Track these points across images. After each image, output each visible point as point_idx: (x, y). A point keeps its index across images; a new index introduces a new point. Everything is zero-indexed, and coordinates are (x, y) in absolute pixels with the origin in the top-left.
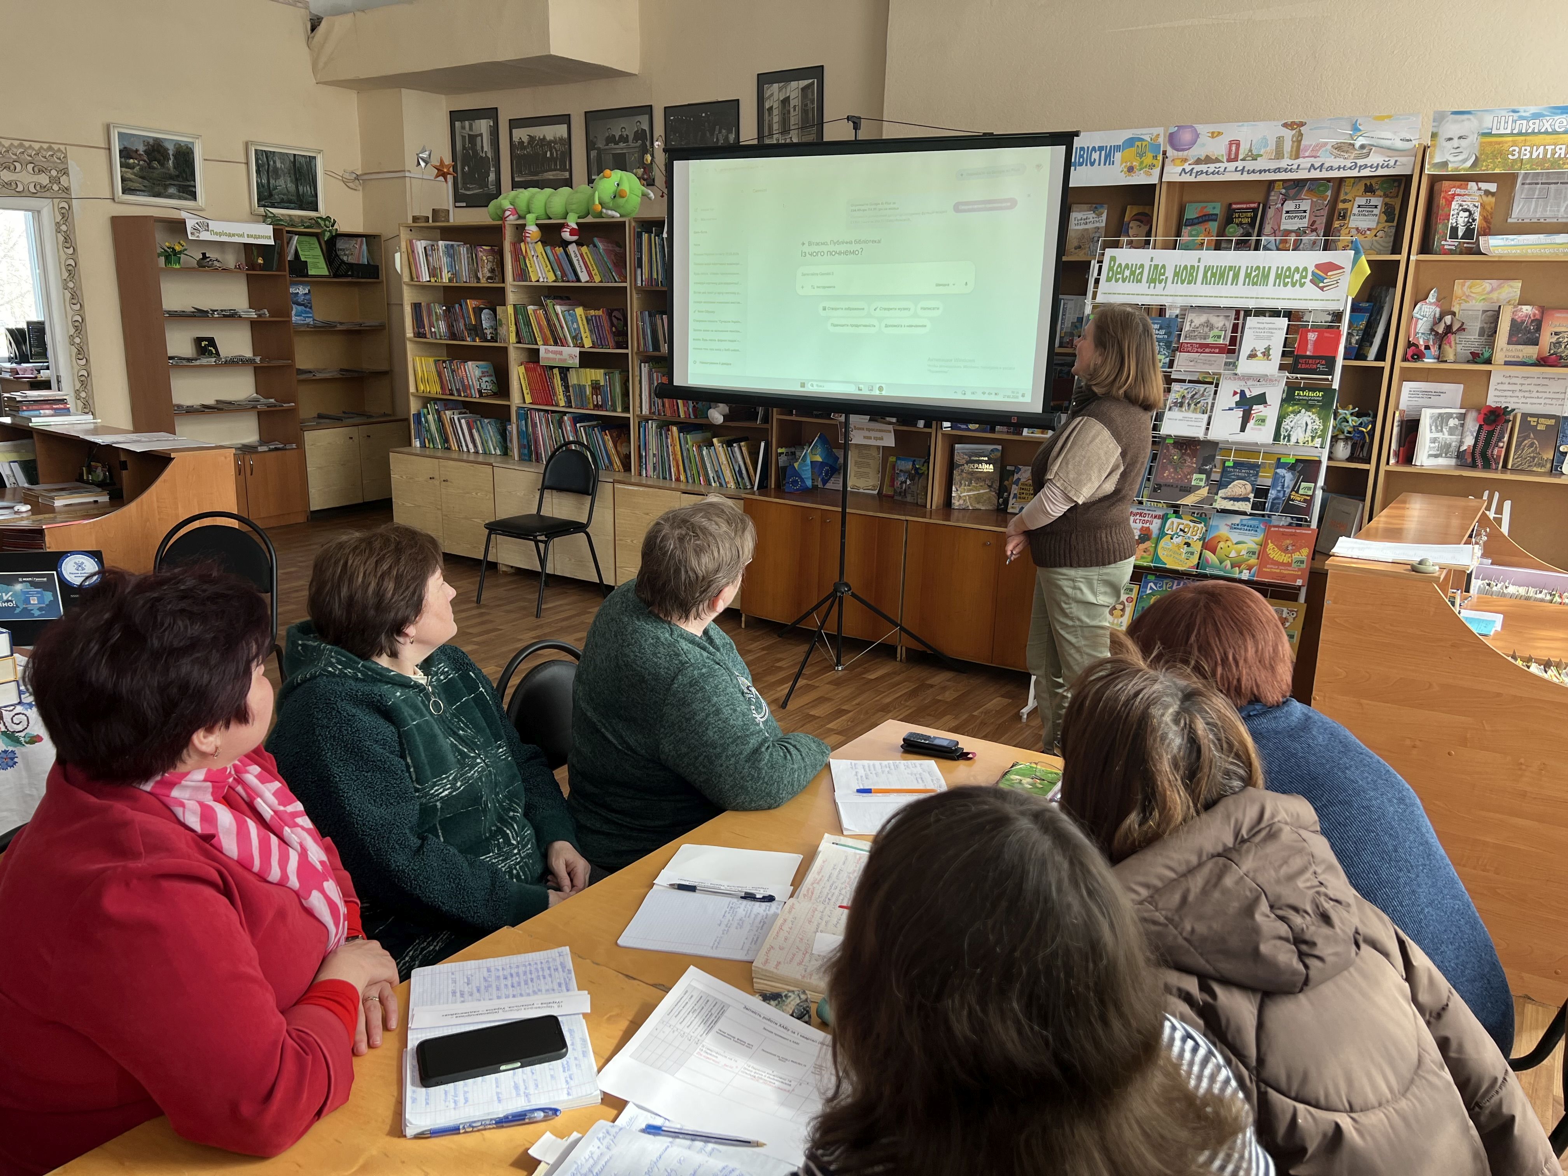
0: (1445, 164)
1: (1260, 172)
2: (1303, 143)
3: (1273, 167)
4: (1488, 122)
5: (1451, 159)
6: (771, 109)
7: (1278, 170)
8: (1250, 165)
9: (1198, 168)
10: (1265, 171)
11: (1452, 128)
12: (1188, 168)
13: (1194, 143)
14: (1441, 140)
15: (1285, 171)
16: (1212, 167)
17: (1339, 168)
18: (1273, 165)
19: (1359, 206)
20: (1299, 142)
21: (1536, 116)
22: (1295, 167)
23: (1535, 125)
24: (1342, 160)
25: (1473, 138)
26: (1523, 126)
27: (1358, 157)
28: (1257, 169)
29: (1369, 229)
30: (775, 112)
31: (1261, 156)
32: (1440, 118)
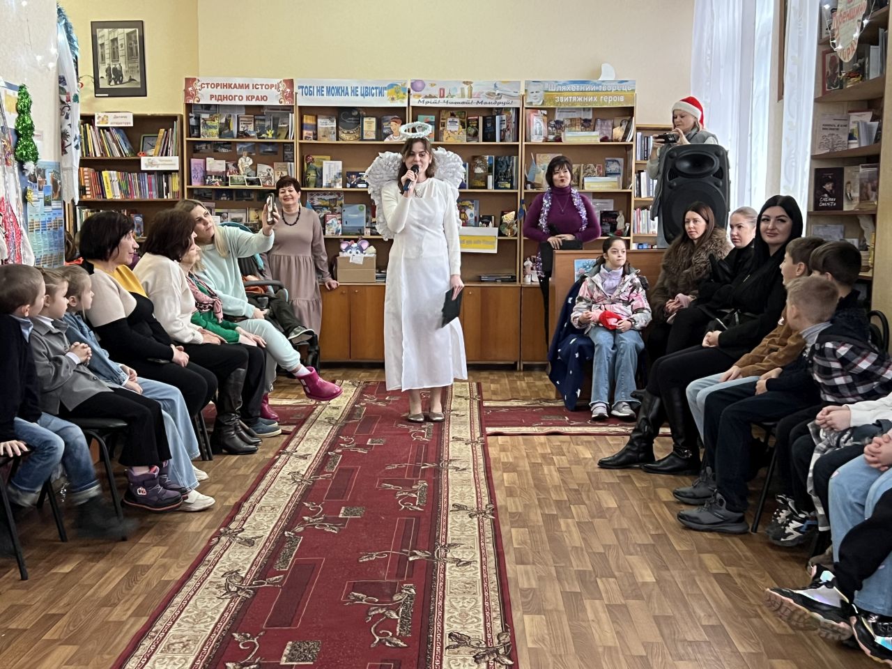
0: (531, 103)
1: (456, 103)
2: (473, 91)
3: (460, 101)
4: (547, 87)
5: (534, 101)
6: (102, 45)
7: (464, 103)
8: (450, 100)
9: (426, 100)
10: (458, 103)
11: (533, 88)
12: (422, 100)
13: (423, 88)
14: (530, 91)
15: (467, 103)
16: (433, 100)
17: (489, 103)
20: (471, 90)
21: (565, 84)
22: (471, 102)
23: (564, 88)
24: (490, 100)
25: (542, 92)
26: (560, 88)
27: (497, 99)
28: (454, 102)
30: (106, 47)
31: (455, 96)
32: (527, 83)
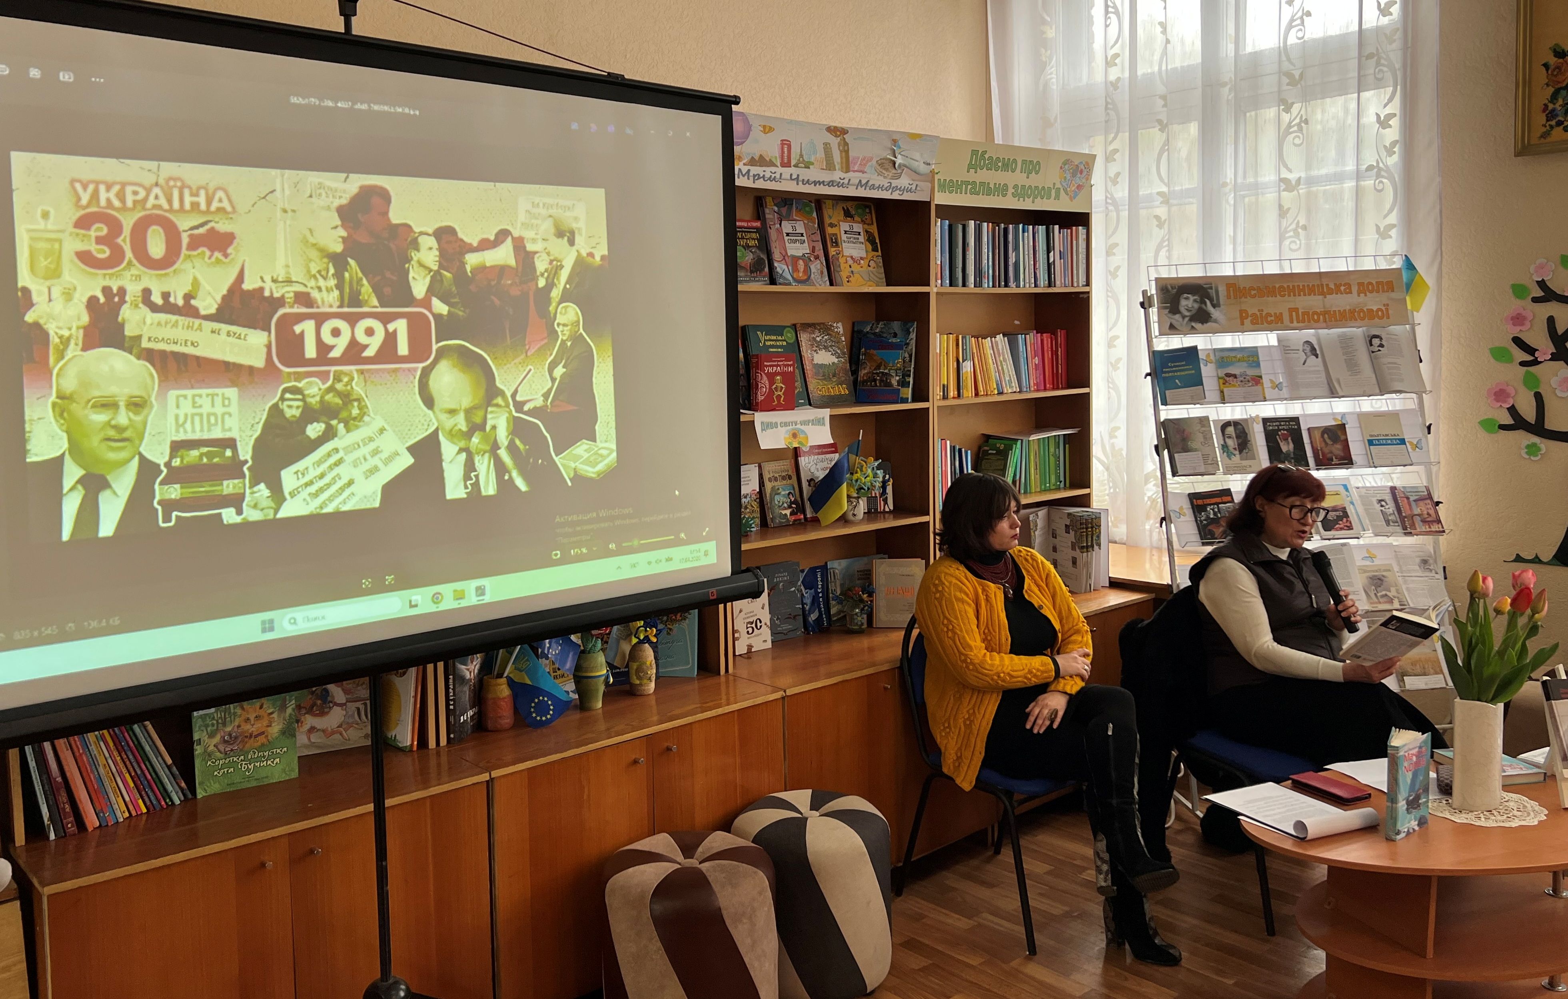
1: (815, 183)
2: (851, 154)
3: (827, 179)
7: (831, 183)
8: (805, 174)
10: (820, 183)
15: (838, 185)
16: (768, 171)
17: (879, 187)
18: (826, 177)
19: (846, 232)
20: (847, 152)
22: (846, 181)
24: (882, 178)
27: (894, 177)
28: (812, 179)
29: (862, 258)
31: (813, 164)
